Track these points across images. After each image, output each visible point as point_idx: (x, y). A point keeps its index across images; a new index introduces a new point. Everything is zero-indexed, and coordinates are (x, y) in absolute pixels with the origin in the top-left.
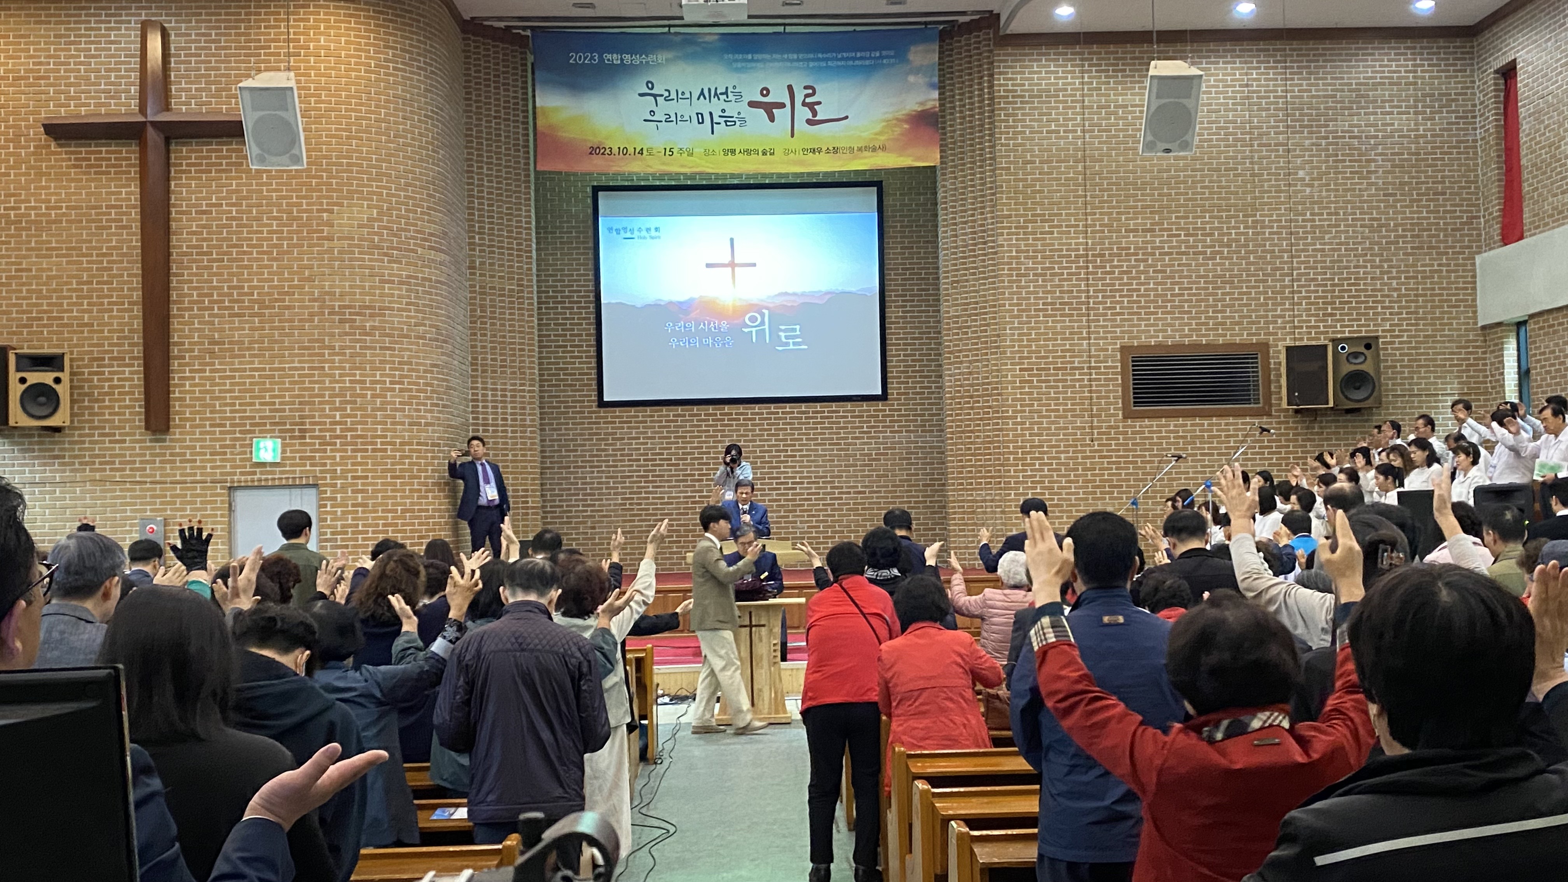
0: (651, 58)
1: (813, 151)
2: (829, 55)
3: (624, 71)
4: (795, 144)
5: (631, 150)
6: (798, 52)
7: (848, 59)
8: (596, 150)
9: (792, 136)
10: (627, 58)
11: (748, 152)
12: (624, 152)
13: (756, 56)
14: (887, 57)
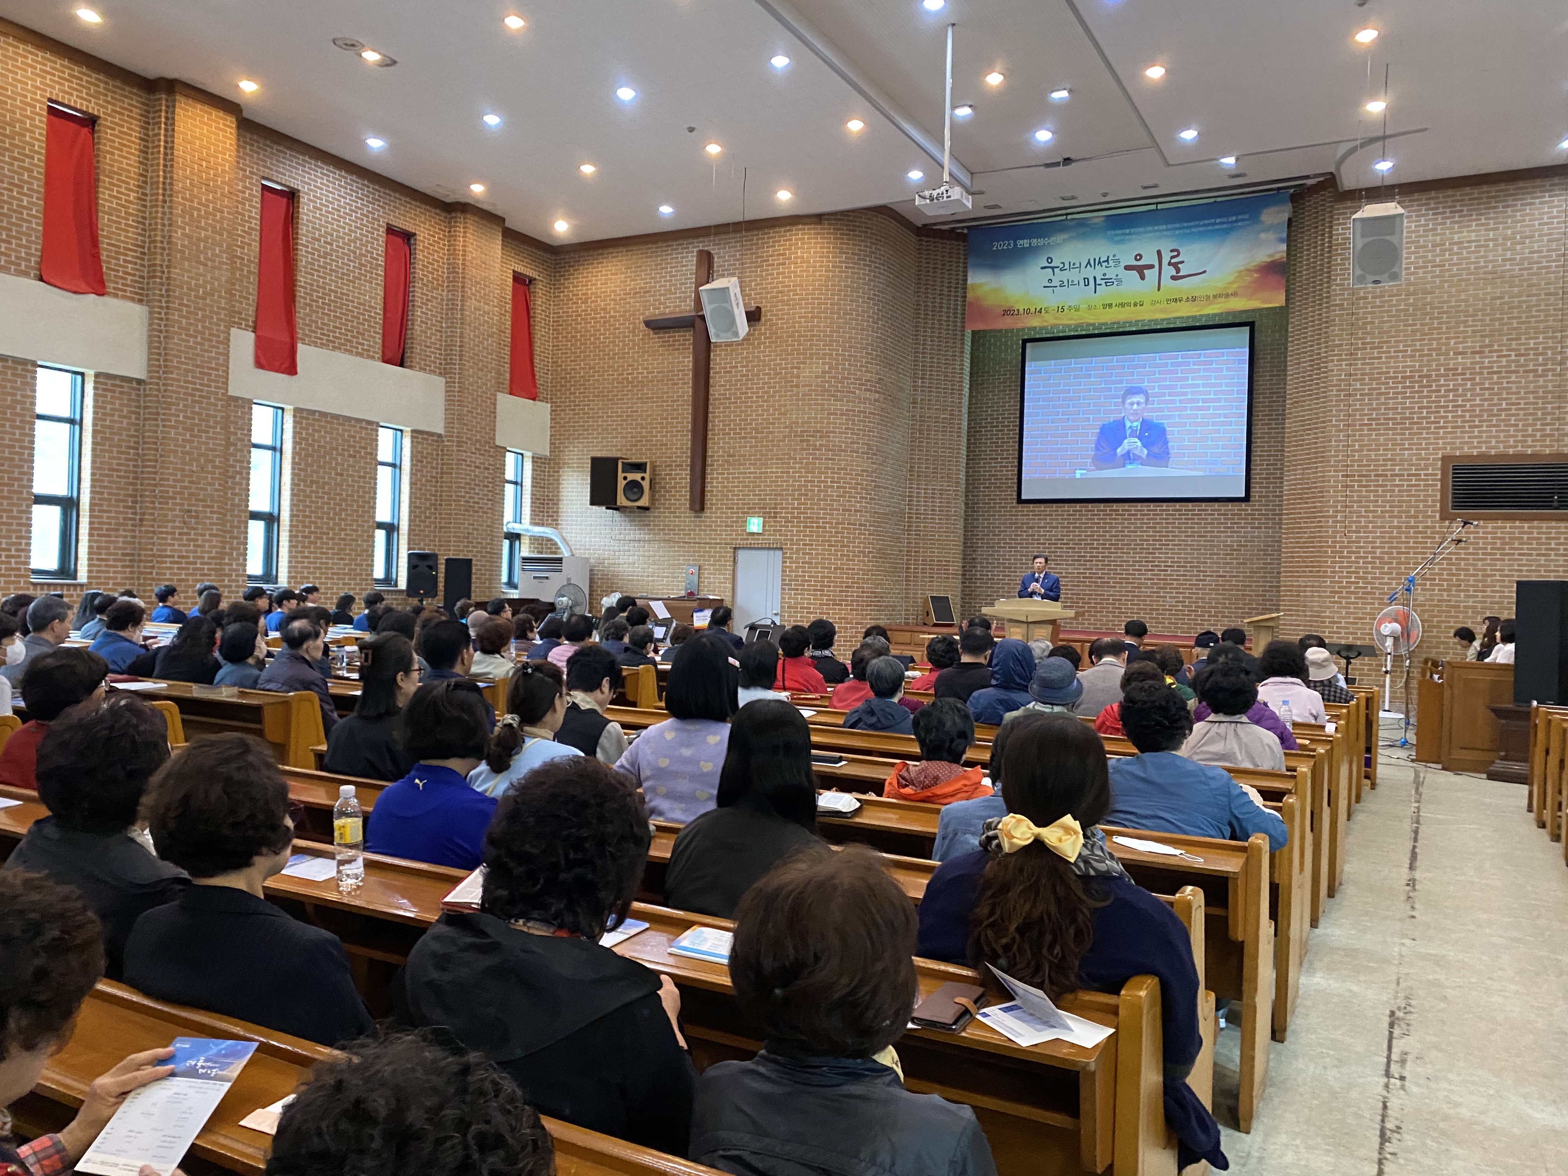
0: (1053, 239)
1: (1175, 300)
2: (1193, 223)
3: (1031, 251)
4: (1160, 296)
5: (1033, 310)
6: (1166, 223)
7: (1209, 225)
8: (1008, 312)
9: (1159, 289)
10: (1034, 241)
11: (1122, 305)
12: (1027, 312)
13: (1132, 230)
14: (1243, 220)
